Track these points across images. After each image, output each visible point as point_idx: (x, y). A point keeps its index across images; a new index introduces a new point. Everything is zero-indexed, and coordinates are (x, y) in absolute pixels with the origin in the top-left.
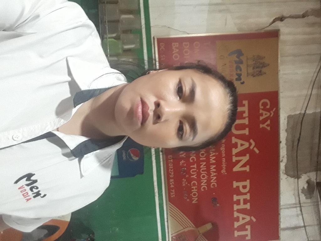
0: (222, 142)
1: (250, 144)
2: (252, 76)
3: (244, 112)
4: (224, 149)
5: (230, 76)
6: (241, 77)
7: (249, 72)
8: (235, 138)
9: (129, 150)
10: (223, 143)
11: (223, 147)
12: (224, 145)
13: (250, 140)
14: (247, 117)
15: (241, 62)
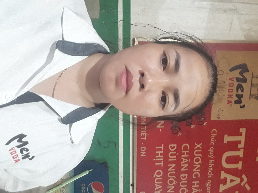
0: (209, 177)
1: (242, 180)
2: (255, 98)
3: (240, 142)
4: (210, 186)
5: (228, 98)
6: (242, 99)
7: (252, 94)
8: (225, 172)
9: (91, 184)
10: (209, 179)
11: (209, 183)
12: (210, 180)
13: (242, 175)
14: (242, 148)
15: (245, 80)
